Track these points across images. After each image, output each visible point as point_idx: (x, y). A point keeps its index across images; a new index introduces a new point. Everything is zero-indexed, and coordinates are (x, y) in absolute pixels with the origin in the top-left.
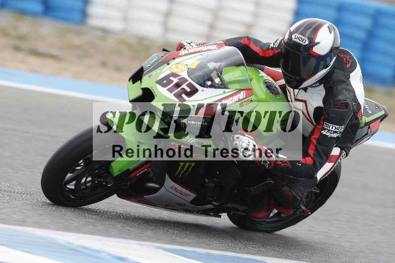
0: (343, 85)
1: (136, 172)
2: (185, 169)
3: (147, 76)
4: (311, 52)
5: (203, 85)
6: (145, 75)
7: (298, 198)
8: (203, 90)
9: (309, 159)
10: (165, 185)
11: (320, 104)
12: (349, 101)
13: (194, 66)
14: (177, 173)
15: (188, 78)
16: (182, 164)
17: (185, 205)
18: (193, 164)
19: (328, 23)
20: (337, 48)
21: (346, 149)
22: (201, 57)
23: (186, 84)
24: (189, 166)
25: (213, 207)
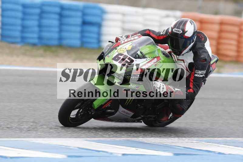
4: (184, 36)
6: (106, 56)
7: (185, 109)
8: (136, 60)
9: (191, 90)
10: (119, 110)
11: (192, 61)
12: (206, 58)
13: (130, 49)
14: (126, 103)
15: (128, 55)
17: (127, 119)
19: (189, 20)
20: (196, 32)
22: (132, 43)
23: (127, 58)
25: (141, 118)
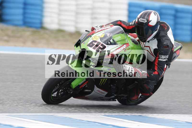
0: (165, 38)
1: (82, 86)
2: (103, 82)
3: (83, 43)
4: (148, 25)
5: (108, 44)
6: (82, 43)
8: (108, 47)
10: (94, 90)
11: (156, 47)
12: (168, 44)
13: (103, 36)
15: (101, 42)
16: (102, 80)
17: (102, 98)
18: (106, 79)
19: (153, 11)
20: (159, 22)
21: (168, 65)
22: (104, 32)
23: (100, 45)
24: (105, 80)
25: (114, 97)
